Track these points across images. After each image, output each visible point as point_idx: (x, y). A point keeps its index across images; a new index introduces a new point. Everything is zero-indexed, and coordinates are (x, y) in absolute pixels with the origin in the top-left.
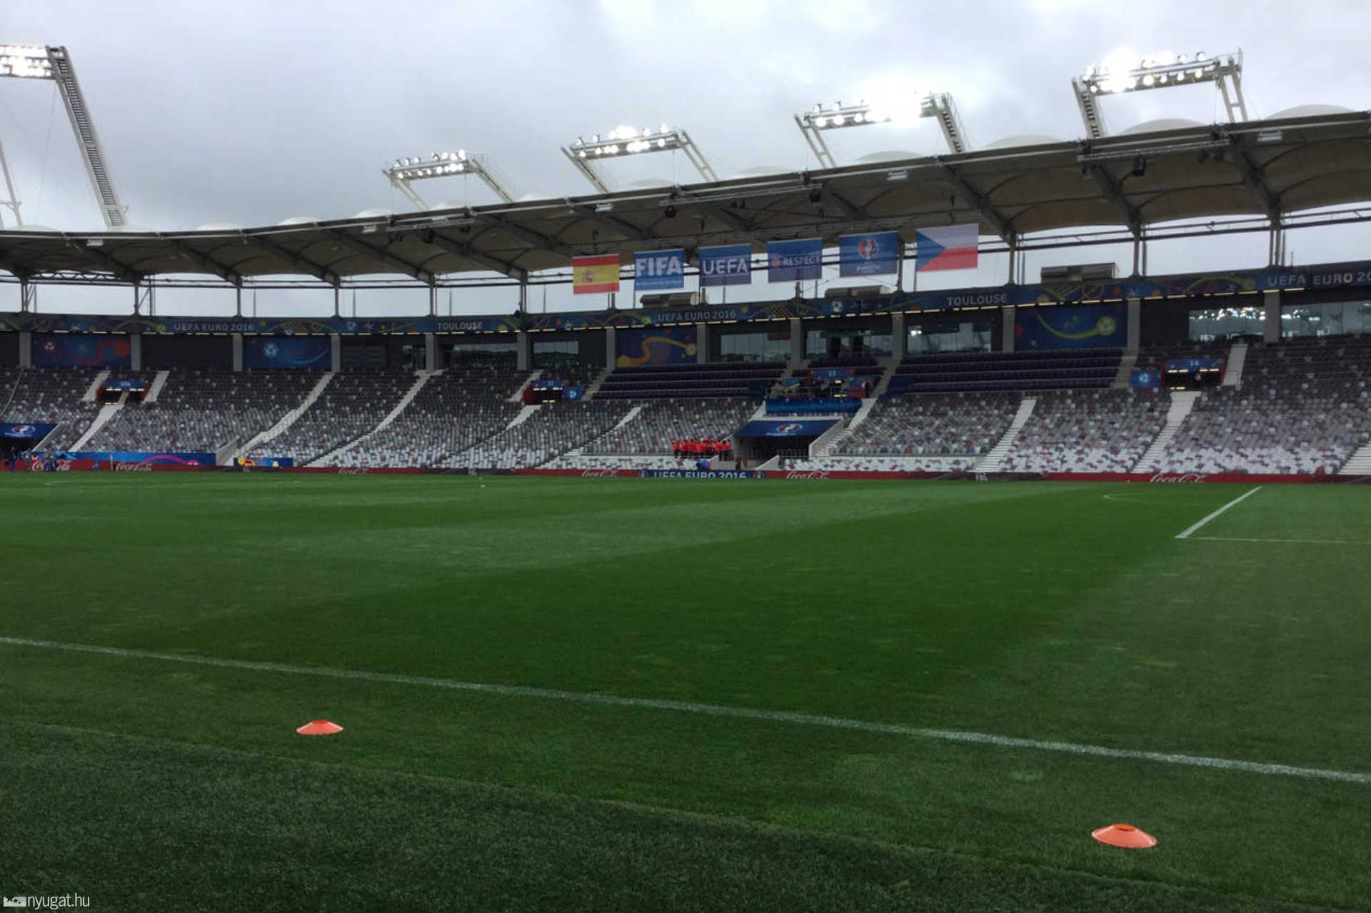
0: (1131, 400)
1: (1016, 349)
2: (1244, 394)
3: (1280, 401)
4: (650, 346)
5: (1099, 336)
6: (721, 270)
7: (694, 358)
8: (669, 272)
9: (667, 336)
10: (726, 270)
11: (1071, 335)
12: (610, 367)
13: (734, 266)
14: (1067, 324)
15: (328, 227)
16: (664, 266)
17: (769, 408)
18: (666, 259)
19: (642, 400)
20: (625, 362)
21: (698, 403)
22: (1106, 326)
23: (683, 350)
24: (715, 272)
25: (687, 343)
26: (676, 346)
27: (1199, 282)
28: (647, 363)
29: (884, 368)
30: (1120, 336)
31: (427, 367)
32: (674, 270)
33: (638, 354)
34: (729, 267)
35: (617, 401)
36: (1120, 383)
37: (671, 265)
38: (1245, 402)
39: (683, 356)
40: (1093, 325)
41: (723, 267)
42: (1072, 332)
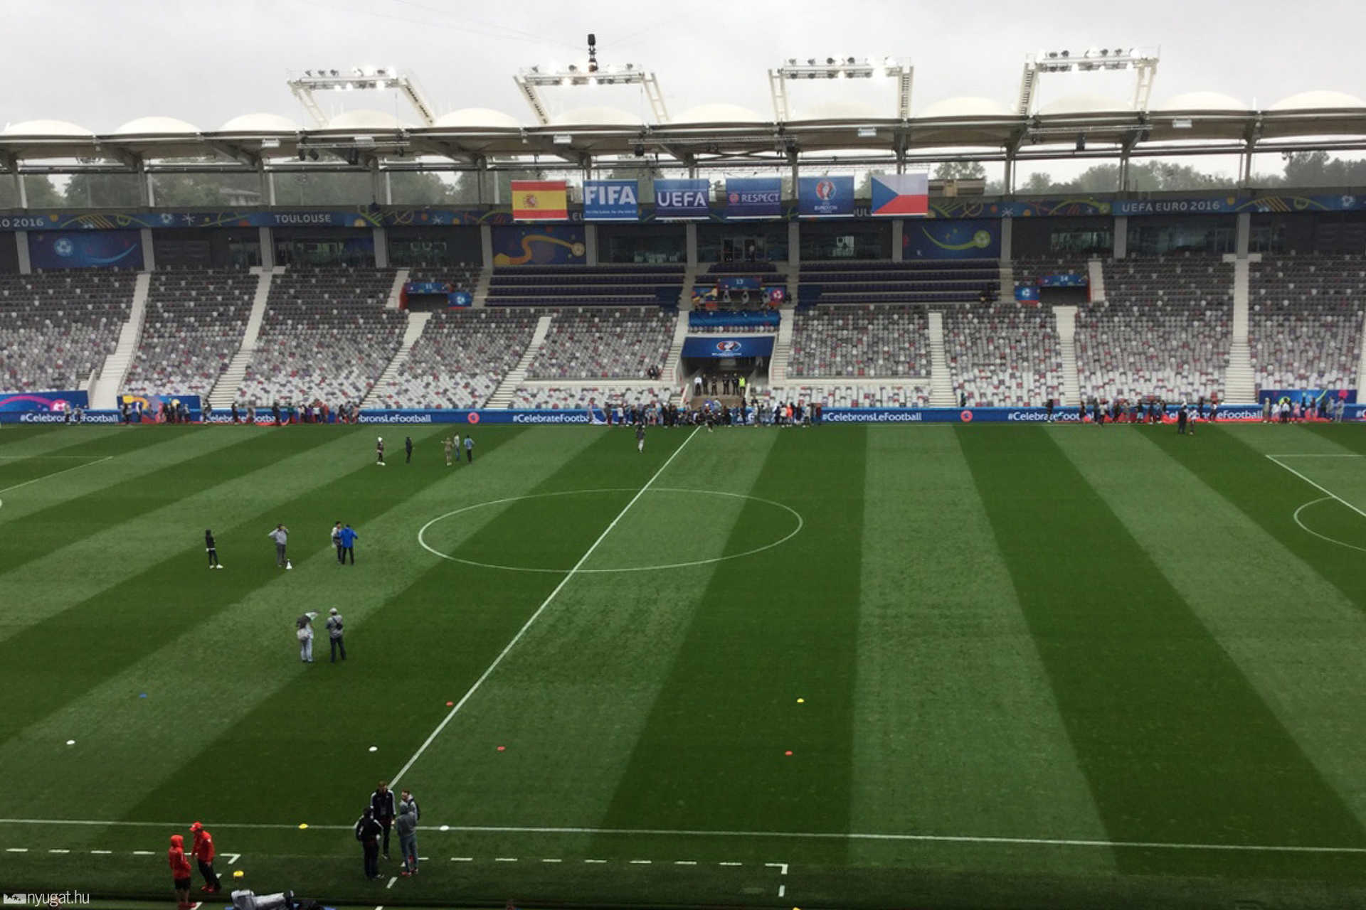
0: (1022, 315)
1: (904, 258)
2: (1113, 310)
3: (1144, 318)
4: (532, 244)
5: (975, 248)
6: (677, 202)
7: (583, 259)
8: (622, 202)
9: (550, 235)
10: (682, 202)
11: (951, 245)
12: (488, 265)
13: (691, 199)
14: (948, 236)
15: (214, 138)
16: (616, 196)
17: (693, 321)
18: (618, 188)
19: (547, 309)
20: (504, 261)
21: (612, 313)
22: (982, 240)
23: (570, 251)
24: (671, 204)
25: (573, 242)
26: (562, 246)
27: (1063, 204)
28: (530, 262)
29: (786, 276)
30: (994, 249)
31: (264, 262)
32: (628, 200)
33: (519, 253)
34: (686, 199)
35: (518, 309)
36: (1006, 298)
37: (624, 195)
38: (1116, 319)
39: (570, 256)
40: (971, 238)
41: (679, 199)
42: (953, 243)
